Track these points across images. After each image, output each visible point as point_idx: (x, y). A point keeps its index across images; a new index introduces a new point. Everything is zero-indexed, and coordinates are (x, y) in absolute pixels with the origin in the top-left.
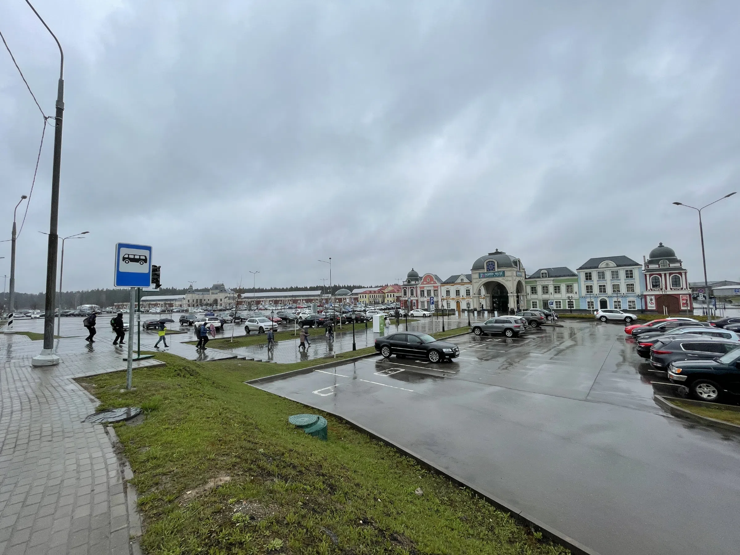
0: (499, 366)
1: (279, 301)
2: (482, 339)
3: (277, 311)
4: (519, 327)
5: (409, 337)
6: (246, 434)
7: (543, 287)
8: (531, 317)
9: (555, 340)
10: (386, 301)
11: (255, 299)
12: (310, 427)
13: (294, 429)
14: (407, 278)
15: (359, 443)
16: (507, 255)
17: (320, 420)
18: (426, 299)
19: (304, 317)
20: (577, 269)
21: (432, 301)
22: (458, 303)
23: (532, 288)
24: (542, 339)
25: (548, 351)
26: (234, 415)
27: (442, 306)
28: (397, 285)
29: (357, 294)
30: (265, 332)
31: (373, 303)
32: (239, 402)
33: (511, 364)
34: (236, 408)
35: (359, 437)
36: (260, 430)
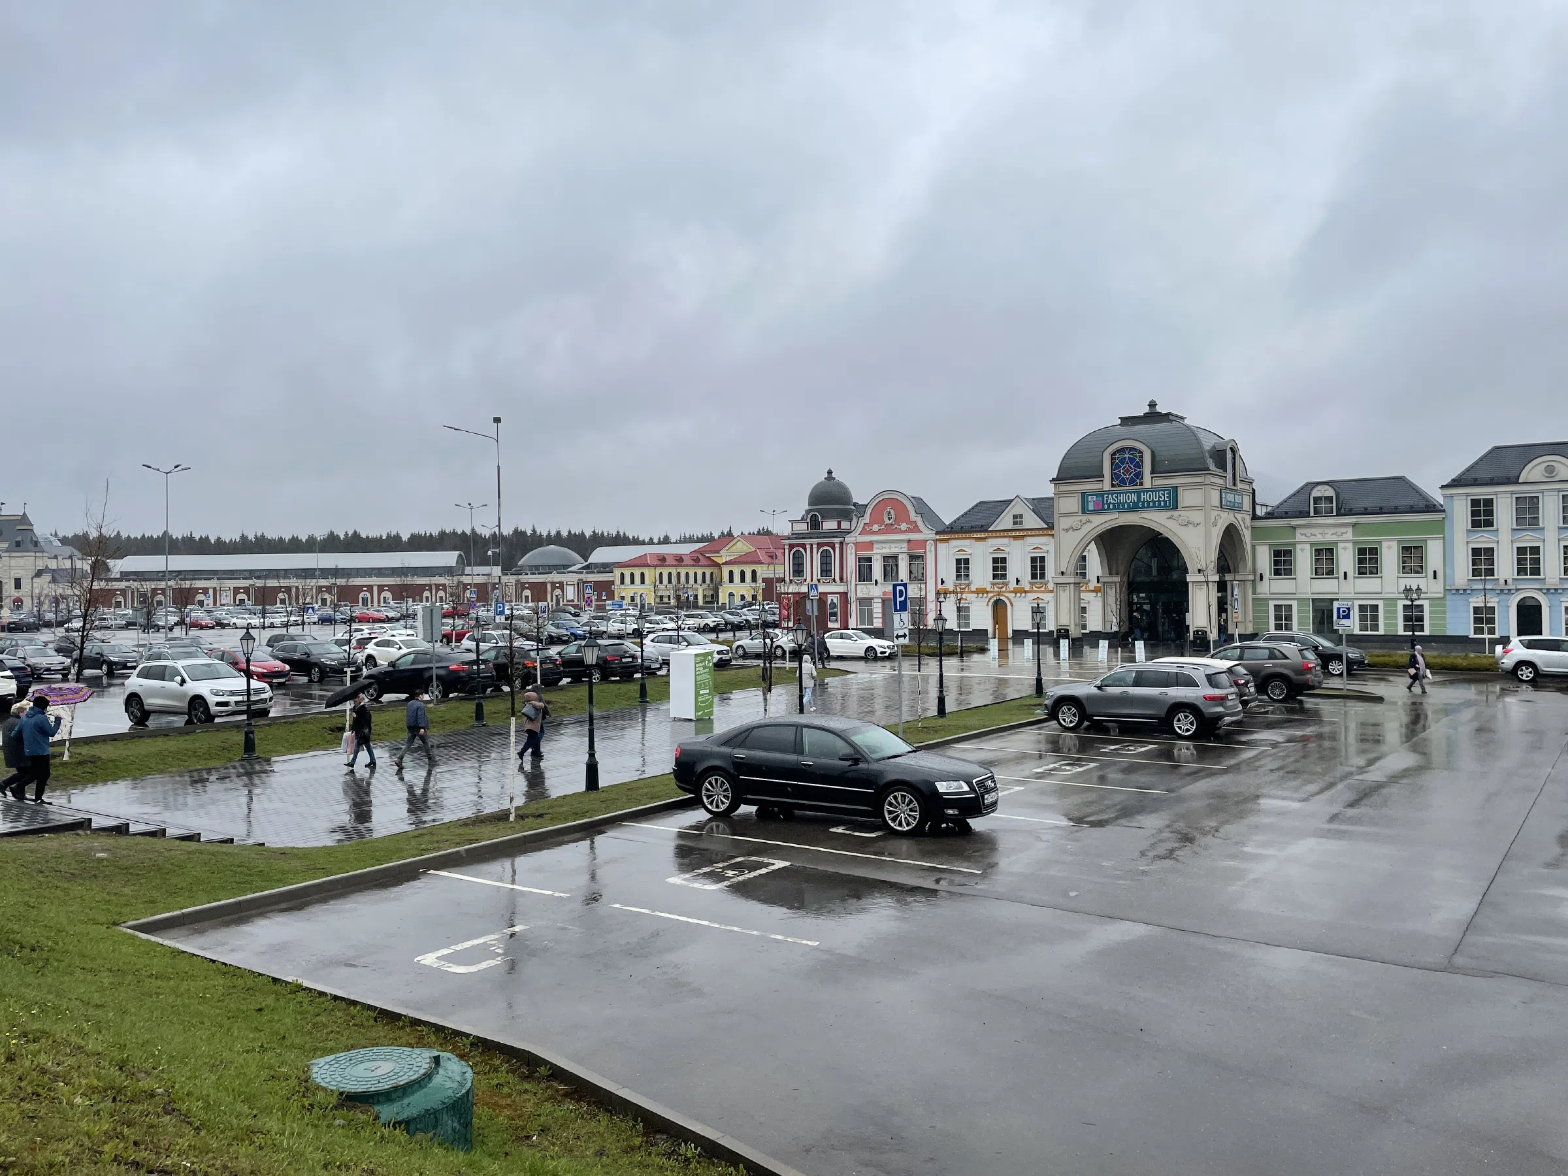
0: (1145, 845)
1: (278, 589)
2: (1085, 746)
3: (268, 634)
4: (1222, 700)
5: (808, 736)
6: (120, 1136)
7: (1318, 552)
8: (1270, 663)
9: (1352, 749)
10: (723, 598)
11: (171, 583)
12: (401, 1098)
13: (335, 1107)
14: (807, 507)
15: (600, 1153)
16: (1188, 427)
17: (441, 1071)
18: (878, 591)
19: (384, 657)
20: (1443, 487)
21: (899, 599)
22: (999, 608)
23: (1277, 553)
24: (1304, 746)
25: (1321, 792)
26: (70, 1061)
27: (940, 618)
28: (768, 533)
29: (606, 567)
30: (217, 720)
31: (673, 602)
32: (98, 1006)
33: (1187, 839)
34: (80, 1032)
35: (601, 1129)
36: (186, 1118)
